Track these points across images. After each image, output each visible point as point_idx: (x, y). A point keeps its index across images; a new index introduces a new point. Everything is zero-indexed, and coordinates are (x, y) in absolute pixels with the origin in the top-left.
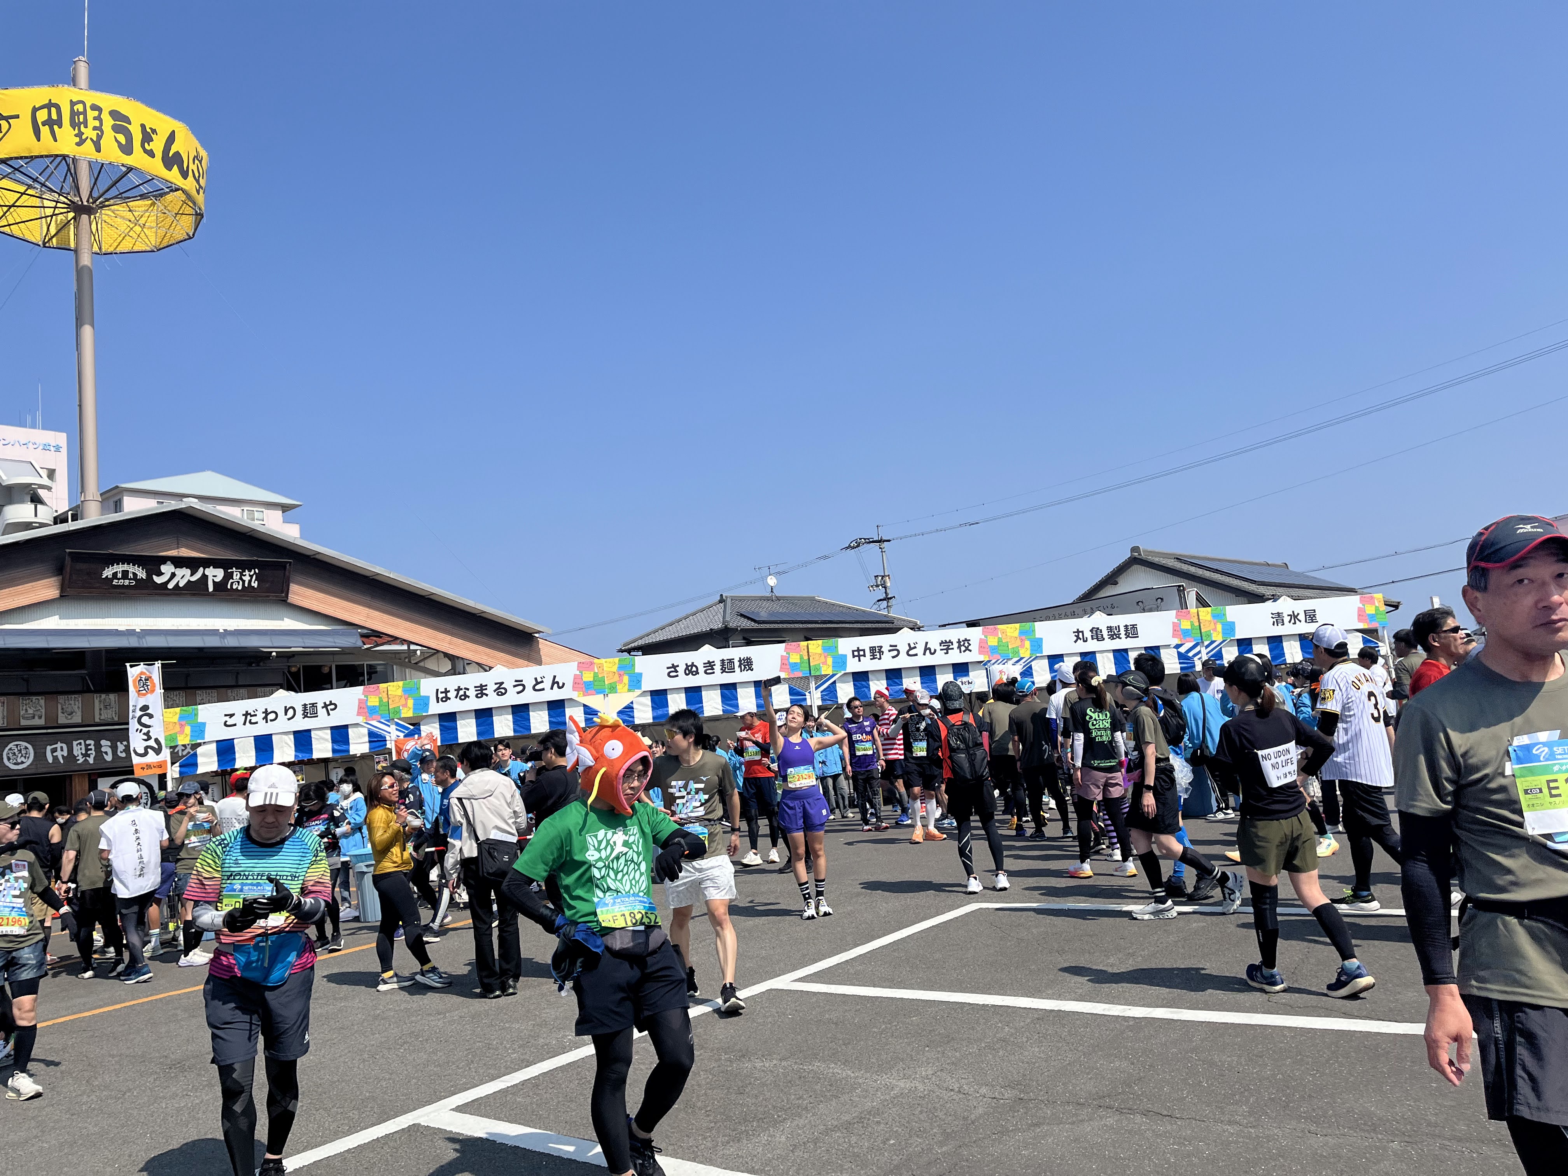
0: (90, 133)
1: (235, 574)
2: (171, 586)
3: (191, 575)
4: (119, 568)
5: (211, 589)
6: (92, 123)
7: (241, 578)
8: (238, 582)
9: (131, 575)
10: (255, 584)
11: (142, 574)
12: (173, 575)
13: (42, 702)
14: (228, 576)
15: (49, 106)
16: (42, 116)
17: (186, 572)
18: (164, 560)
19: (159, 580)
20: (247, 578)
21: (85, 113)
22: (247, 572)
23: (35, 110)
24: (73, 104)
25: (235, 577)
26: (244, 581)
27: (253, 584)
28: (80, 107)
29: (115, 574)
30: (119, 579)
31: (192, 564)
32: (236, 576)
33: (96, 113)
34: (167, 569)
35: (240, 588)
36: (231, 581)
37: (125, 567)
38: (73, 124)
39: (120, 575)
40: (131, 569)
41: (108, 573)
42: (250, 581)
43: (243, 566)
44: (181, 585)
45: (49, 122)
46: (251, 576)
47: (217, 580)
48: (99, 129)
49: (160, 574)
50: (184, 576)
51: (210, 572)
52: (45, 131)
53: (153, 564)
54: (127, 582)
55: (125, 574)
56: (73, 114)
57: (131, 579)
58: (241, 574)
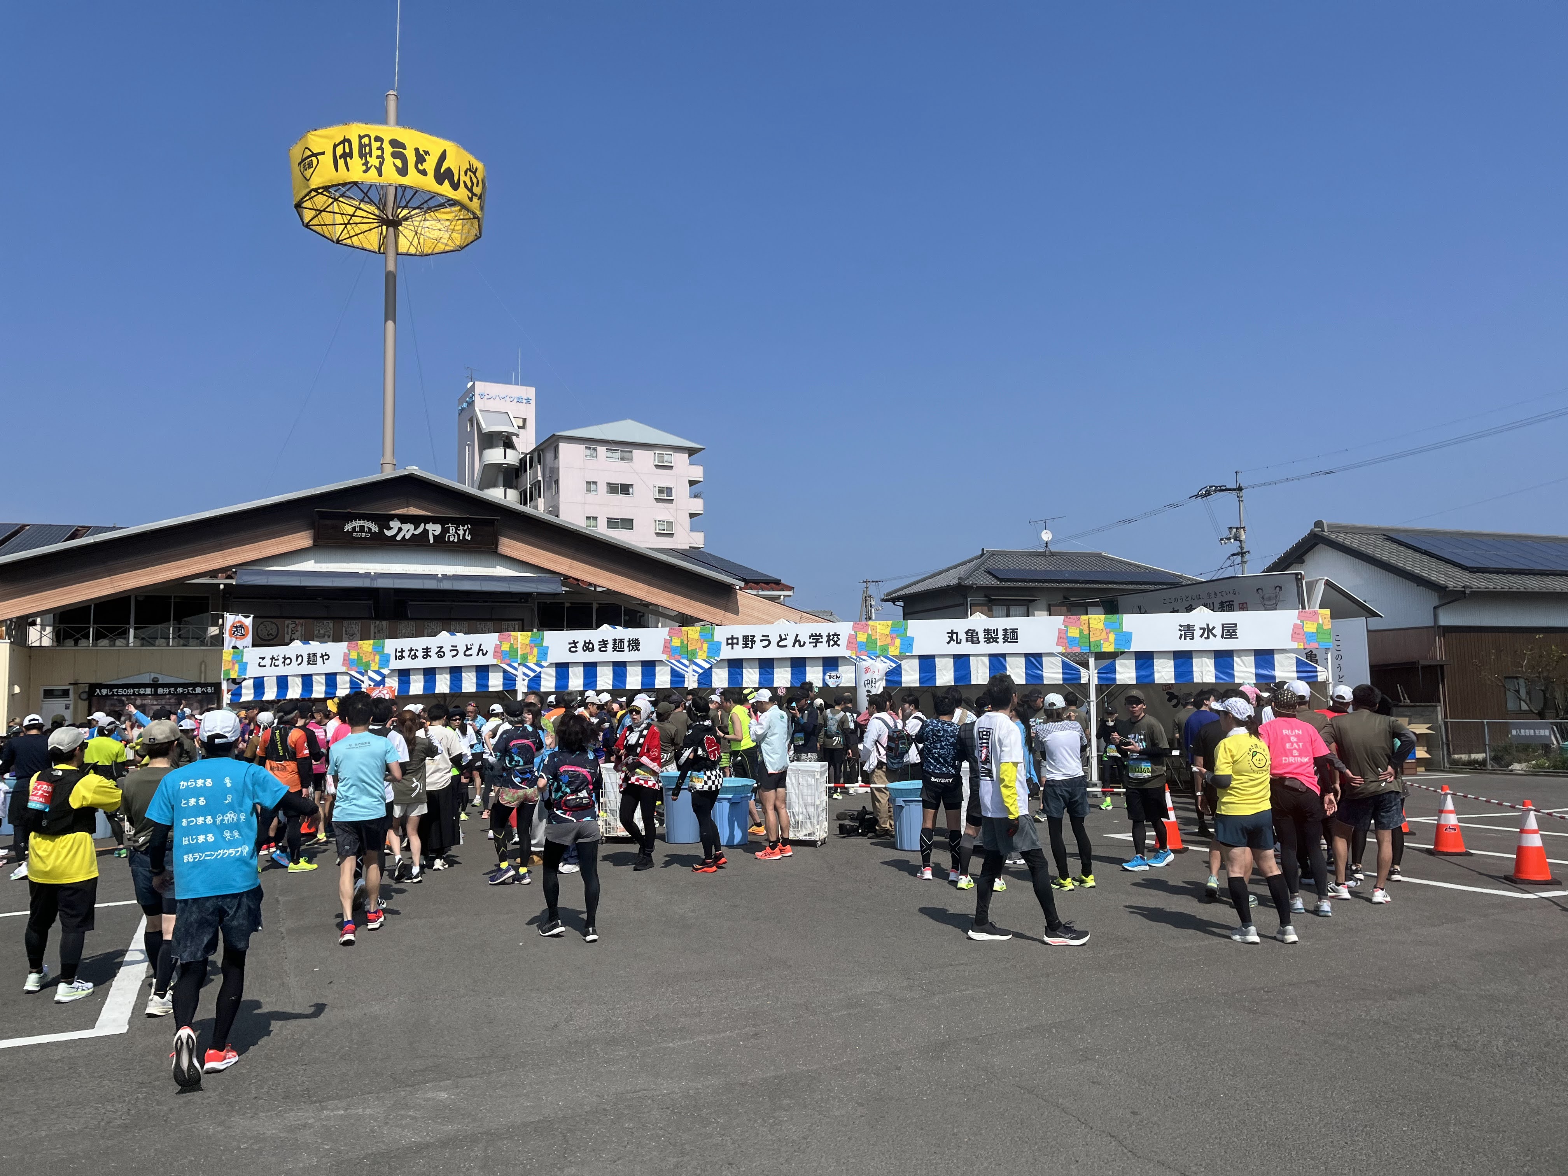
0: (374, 161)
1: (451, 528)
2: (399, 538)
3: (415, 530)
4: (357, 523)
5: (432, 541)
6: (376, 153)
7: (456, 532)
8: (454, 536)
9: (366, 529)
10: (469, 538)
11: (375, 528)
12: (400, 530)
13: (331, 625)
14: (445, 531)
15: (346, 141)
16: (339, 151)
17: (411, 527)
18: (392, 517)
19: (388, 533)
20: (461, 532)
21: (370, 145)
22: (461, 528)
23: (335, 146)
24: (361, 138)
25: (451, 532)
26: (459, 535)
27: (467, 537)
28: (366, 140)
29: (354, 528)
30: (357, 532)
31: (415, 520)
32: (452, 530)
33: (378, 144)
34: (395, 524)
35: (456, 540)
36: (448, 534)
37: (362, 523)
38: (361, 155)
39: (357, 529)
40: (367, 524)
41: (348, 527)
42: (464, 535)
43: (458, 522)
44: (407, 537)
45: (344, 156)
46: (465, 531)
47: (437, 533)
48: (381, 157)
49: (389, 528)
50: (408, 531)
51: (430, 527)
52: (341, 162)
53: (384, 521)
54: (364, 535)
55: (362, 528)
56: (361, 146)
57: (366, 533)
58: (456, 529)
